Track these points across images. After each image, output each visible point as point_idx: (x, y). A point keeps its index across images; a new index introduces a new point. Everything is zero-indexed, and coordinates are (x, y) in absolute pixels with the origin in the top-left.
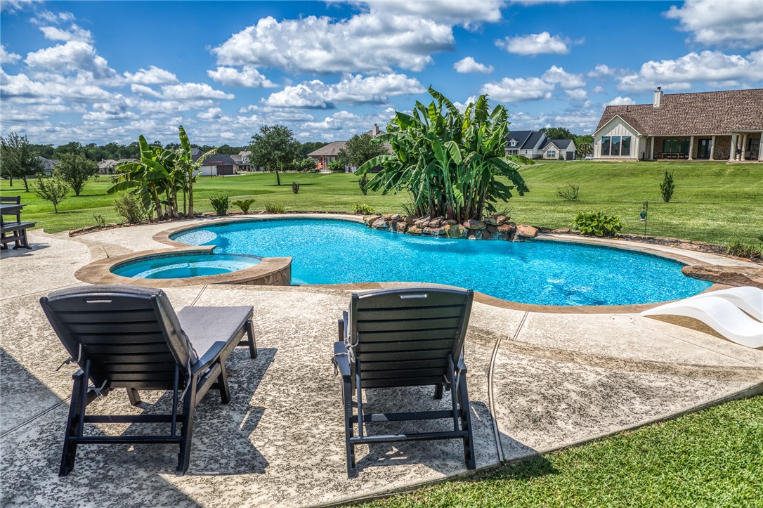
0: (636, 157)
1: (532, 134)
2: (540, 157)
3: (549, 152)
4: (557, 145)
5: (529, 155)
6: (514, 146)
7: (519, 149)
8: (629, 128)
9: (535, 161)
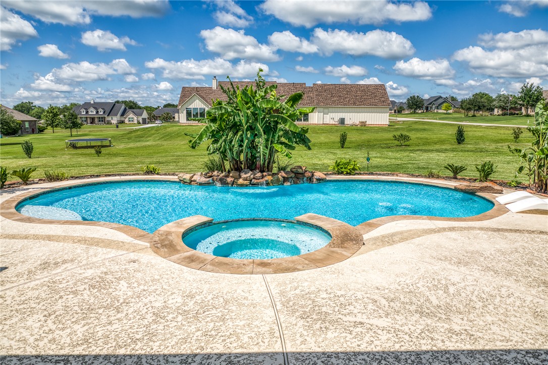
1: (115, 104)
2: (122, 122)
3: (129, 118)
4: (135, 114)
5: (114, 120)
6: (102, 113)
7: (106, 116)
8: (203, 103)
9: (120, 125)
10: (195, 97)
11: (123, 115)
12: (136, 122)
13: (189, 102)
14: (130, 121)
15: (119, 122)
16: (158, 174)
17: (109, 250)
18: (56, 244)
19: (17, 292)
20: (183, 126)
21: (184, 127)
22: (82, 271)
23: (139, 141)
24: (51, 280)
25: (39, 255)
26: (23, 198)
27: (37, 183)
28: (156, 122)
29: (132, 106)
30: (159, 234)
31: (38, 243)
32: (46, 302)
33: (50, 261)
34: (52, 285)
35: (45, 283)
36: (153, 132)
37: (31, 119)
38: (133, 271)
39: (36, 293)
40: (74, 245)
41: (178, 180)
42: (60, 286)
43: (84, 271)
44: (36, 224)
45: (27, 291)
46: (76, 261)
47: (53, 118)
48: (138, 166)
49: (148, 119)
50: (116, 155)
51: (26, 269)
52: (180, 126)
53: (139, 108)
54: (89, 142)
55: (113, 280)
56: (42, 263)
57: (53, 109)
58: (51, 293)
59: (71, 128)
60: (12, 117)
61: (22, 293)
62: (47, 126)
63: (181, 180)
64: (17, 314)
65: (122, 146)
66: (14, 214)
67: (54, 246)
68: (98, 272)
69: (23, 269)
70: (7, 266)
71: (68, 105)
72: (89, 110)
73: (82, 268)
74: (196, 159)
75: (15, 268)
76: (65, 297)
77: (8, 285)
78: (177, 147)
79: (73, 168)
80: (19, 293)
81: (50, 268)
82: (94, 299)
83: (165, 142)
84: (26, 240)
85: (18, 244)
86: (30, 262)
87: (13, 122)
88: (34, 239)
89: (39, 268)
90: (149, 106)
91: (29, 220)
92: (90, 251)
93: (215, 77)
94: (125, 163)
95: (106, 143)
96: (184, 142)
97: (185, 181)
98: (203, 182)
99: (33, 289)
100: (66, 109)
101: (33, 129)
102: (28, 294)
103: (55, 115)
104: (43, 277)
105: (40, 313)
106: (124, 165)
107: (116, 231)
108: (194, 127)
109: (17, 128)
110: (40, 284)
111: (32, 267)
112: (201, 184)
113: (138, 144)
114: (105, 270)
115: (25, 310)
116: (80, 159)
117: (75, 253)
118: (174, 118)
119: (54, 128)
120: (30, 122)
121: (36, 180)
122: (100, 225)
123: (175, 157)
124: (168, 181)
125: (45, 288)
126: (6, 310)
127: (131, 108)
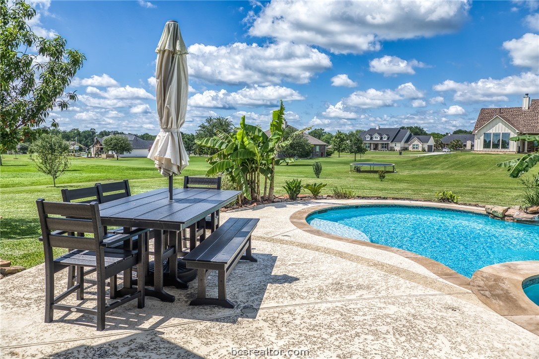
0: (515, 150)
1: (399, 130)
2: (406, 149)
3: (414, 145)
4: (420, 140)
5: (398, 147)
6: (386, 139)
7: (389, 142)
8: (508, 126)
9: (403, 152)
10: (498, 120)
11: (407, 141)
12: (420, 149)
13: (488, 127)
14: (414, 148)
15: (402, 149)
16: (456, 203)
17: (414, 284)
18: (349, 263)
19: (307, 312)
20: (479, 154)
21: (480, 156)
22: (383, 305)
23: (425, 169)
24: (344, 307)
25: (330, 272)
26: (313, 210)
27: (326, 199)
28: (444, 150)
29: (417, 132)
30: (482, 276)
31: (330, 259)
32: (339, 335)
33: (343, 282)
34: (346, 313)
35: (338, 309)
36: (441, 160)
37: (321, 144)
38: (454, 324)
39: (329, 319)
40: (369, 268)
41: (485, 213)
42: (357, 318)
43: (384, 305)
44: (325, 238)
45: (318, 313)
46: (373, 289)
47: (340, 143)
48: (426, 194)
49: (435, 147)
50: (400, 181)
51: (317, 285)
52: (475, 154)
53: (425, 134)
54: (372, 166)
55: (426, 329)
56: (334, 282)
57: (341, 134)
58: (345, 325)
59: (356, 153)
60: (307, 141)
61: (312, 314)
62: (334, 151)
63: (489, 213)
64: (307, 343)
65: (406, 173)
66: (305, 225)
67: (346, 265)
68: (404, 311)
69: (314, 285)
70: (298, 277)
71: (354, 132)
72: (374, 136)
73: (381, 301)
74: (499, 192)
75: (306, 282)
76: (363, 336)
77: (298, 301)
78: (472, 177)
79: (357, 190)
80: (309, 314)
81: (342, 291)
82: (402, 351)
83: (455, 171)
84: (317, 252)
85: (310, 255)
86: (321, 278)
87: (307, 145)
88: (325, 253)
89: (330, 288)
90: (436, 132)
91: (318, 233)
92: (389, 280)
93: (527, 94)
94: (411, 189)
95: (389, 169)
96: (479, 172)
97: (495, 214)
98: (524, 219)
99: (324, 313)
100: (352, 134)
101: (322, 153)
102: (319, 317)
103: (342, 140)
104: (334, 301)
105: (332, 349)
106: (409, 192)
107: (413, 262)
108: (493, 156)
109: (310, 151)
110: (331, 308)
111: (323, 285)
112: (519, 221)
113: (424, 172)
114: (413, 311)
115: (315, 339)
116: (363, 183)
117: (372, 279)
118: (465, 146)
119: (340, 153)
120: (320, 146)
121: (325, 196)
122: (392, 251)
123: (472, 189)
124: (471, 212)
125: (338, 316)
126: (295, 332)
127: (416, 134)
